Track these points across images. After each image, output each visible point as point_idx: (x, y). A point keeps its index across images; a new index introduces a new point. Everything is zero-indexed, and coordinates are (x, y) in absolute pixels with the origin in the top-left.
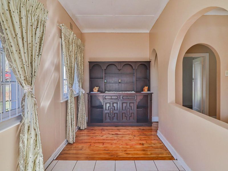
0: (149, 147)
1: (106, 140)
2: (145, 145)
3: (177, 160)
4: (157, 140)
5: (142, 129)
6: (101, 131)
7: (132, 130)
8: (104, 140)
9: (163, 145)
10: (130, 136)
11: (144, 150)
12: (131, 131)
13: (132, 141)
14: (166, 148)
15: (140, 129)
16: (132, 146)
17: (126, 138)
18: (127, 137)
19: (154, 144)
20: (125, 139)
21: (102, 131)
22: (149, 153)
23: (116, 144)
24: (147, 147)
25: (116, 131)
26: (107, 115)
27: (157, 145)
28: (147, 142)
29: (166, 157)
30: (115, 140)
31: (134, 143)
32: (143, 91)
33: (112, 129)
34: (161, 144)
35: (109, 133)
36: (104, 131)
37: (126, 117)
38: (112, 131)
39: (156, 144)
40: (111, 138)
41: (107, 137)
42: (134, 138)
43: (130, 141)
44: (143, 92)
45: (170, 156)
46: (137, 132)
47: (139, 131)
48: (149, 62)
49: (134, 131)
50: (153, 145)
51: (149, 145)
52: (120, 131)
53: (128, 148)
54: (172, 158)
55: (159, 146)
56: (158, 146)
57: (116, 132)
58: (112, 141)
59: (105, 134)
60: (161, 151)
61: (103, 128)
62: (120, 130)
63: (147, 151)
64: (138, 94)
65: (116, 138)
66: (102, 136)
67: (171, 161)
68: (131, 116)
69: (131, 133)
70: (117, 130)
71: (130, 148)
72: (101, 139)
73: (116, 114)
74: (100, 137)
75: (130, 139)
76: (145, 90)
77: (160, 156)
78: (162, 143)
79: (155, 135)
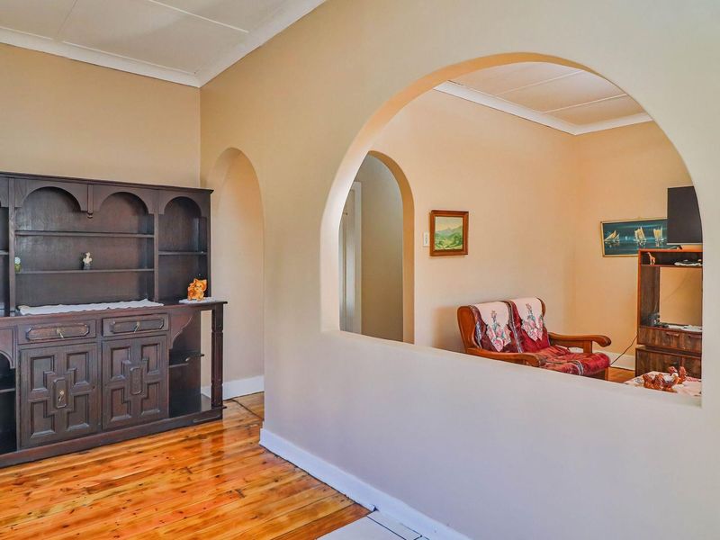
0: (265, 496)
1: (78, 523)
2: (251, 494)
3: (375, 509)
4: (273, 464)
5: (196, 434)
6: (18, 489)
7: (162, 450)
8: (66, 526)
9: (303, 474)
10: (170, 475)
11: (259, 516)
12: (158, 452)
13: (192, 494)
14: (319, 483)
15: (188, 439)
16: (207, 515)
17: (158, 490)
18: (163, 483)
19: (277, 481)
20: (158, 493)
21: (25, 489)
22: (284, 519)
23: (133, 526)
24: (259, 498)
25: (99, 472)
26: (39, 409)
27: (287, 481)
28: (248, 478)
29: (340, 514)
30: (116, 510)
31: (204, 497)
32: (186, 298)
33: (73, 468)
34: (294, 473)
35: (68, 490)
36: (36, 486)
37: (126, 405)
38: (76, 478)
39: (281, 478)
40: (96, 509)
41: (70, 508)
42: (189, 479)
43: (185, 498)
44: (185, 301)
45: (347, 503)
46: (187, 453)
47: (191, 447)
48: (206, 193)
49: (171, 453)
50: (274, 485)
51: (262, 489)
52: (113, 468)
53: (198, 529)
54: (358, 511)
55: (294, 483)
56: (290, 483)
57: (101, 477)
58: (111, 521)
59: (52, 499)
60: (311, 497)
61: (19, 475)
62: (114, 463)
63: (270, 512)
64: (171, 309)
65: (115, 501)
66: (44, 512)
67: (365, 519)
68: (148, 398)
69: (167, 463)
70: (98, 467)
71: (205, 524)
72: (49, 525)
73: (81, 401)
74: (33, 519)
75: (178, 486)
76: (194, 293)
77: (321, 515)
78: (297, 469)
79: (256, 446)
